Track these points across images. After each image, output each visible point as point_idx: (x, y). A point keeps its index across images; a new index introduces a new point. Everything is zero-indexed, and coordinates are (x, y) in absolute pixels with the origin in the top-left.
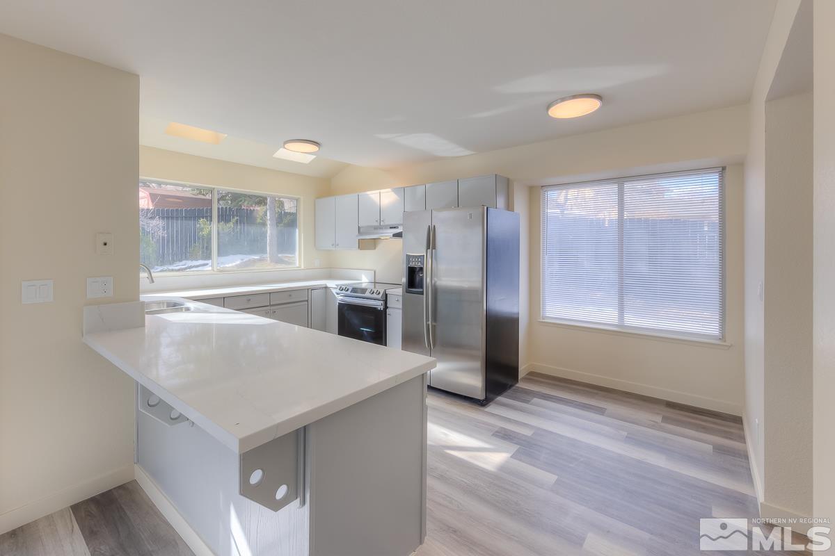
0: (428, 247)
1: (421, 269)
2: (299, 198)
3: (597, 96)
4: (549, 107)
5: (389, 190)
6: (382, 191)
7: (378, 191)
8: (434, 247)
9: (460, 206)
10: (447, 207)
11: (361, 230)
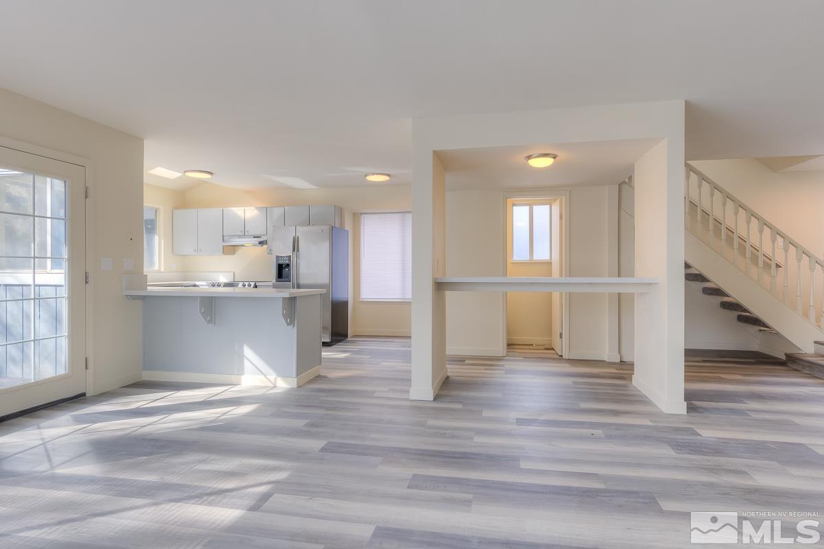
0: (294, 250)
1: (288, 265)
2: (158, 208)
3: (389, 175)
4: (366, 176)
5: (253, 208)
6: (246, 208)
7: (243, 208)
8: (298, 250)
9: (311, 224)
10: (302, 224)
11: (225, 238)
